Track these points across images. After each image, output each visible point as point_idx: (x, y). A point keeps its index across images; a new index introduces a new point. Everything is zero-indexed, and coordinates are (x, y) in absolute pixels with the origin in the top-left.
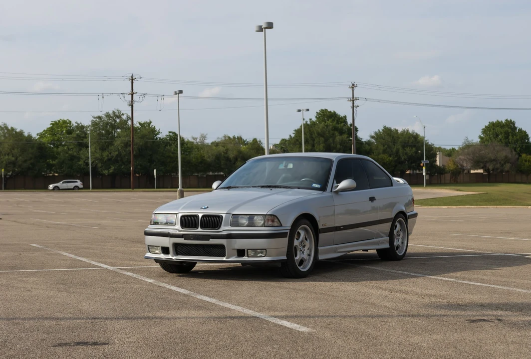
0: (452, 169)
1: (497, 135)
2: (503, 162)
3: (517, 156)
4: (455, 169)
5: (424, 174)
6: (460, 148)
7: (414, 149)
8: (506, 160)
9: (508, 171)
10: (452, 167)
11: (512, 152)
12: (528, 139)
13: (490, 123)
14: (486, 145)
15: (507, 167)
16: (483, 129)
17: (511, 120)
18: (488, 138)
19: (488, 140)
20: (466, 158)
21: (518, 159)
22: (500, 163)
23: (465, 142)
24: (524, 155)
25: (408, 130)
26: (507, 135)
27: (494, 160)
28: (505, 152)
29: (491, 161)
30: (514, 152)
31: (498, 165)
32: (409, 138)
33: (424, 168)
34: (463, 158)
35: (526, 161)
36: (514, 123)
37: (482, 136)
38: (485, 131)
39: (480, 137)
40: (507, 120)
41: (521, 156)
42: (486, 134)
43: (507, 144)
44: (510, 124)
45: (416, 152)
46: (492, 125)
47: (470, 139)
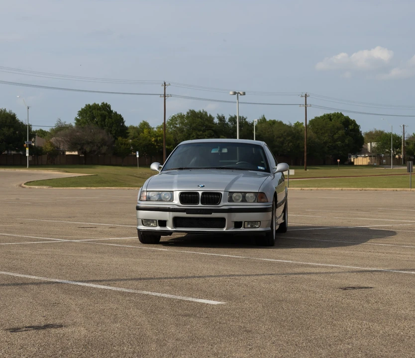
0: (49, 150)
1: (94, 118)
2: (99, 145)
3: (113, 139)
4: (52, 150)
5: (27, 155)
6: (52, 130)
7: (12, 130)
8: (103, 143)
9: (104, 154)
10: (49, 148)
11: (108, 134)
12: (123, 123)
13: (86, 105)
14: (83, 128)
15: (104, 149)
16: (79, 111)
17: (107, 104)
18: (84, 121)
19: (85, 123)
20: (63, 140)
21: (114, 141)
22: (97, 146)
23: (58, 124)
24: (120, 138)
25: (5, 110)
26: (103, 117)
27: (91, 142)
28: (102, 135)
29: (88, 143)
30: (110, 135)
31: (95, 148)
32: (7, 118)
33: (27, 149)
34: (60, 139)
35: (122, 144)
36: (109, 107)
37: (78, 118)
38: (82, 113)
39: (77, 119)
40: (103, 103)
41: (117, 139)
42: (83, 116)
43: (102, 127)
44: (106, 107)
45: (14, 133)
46: (88, 108)
47: (63, 121)
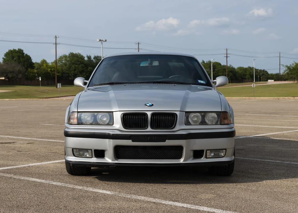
1: (14, 57)
2: (17, 73)
3: (25, 70)
8: (20, 72)
9: (20, 79)
11: (22, 67)
12: (31, 60)
13: (9, 50)
14: (7, 63)
15: (20, 76)
16: (5, 54)
17: (21, 49)
18: (8, 59)
21: (26, 71)
24: (29, 69)
26: (19, 57)
27: (12, 72)
28: (19, 68)
29: (11, 72)
30: (24, 68)
31: (15, 75)
35: (31, 73)
36: (22, 51)
37: (4, 58)
38: (7, 55)
39: (3, 58)
40: (19, 49)
41: (28, 70)
42: (7, 57)
43: (19, 63)
44: (20, 52)
46: (10, 52)
